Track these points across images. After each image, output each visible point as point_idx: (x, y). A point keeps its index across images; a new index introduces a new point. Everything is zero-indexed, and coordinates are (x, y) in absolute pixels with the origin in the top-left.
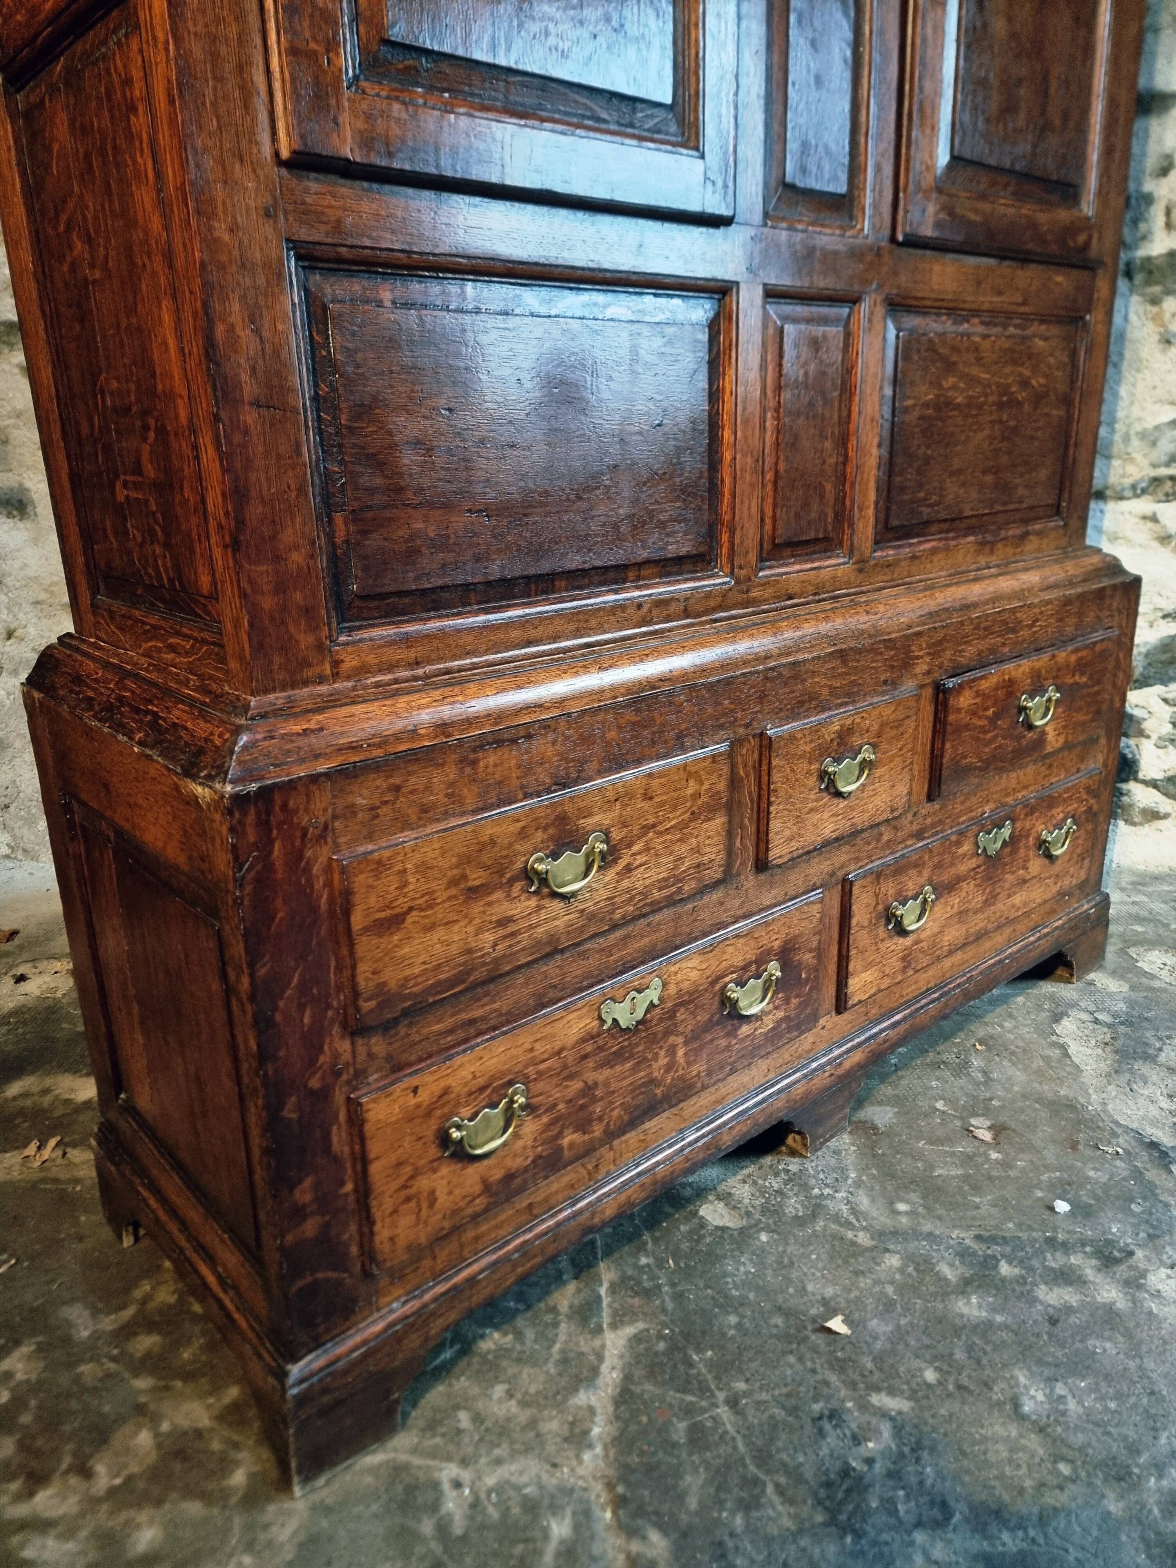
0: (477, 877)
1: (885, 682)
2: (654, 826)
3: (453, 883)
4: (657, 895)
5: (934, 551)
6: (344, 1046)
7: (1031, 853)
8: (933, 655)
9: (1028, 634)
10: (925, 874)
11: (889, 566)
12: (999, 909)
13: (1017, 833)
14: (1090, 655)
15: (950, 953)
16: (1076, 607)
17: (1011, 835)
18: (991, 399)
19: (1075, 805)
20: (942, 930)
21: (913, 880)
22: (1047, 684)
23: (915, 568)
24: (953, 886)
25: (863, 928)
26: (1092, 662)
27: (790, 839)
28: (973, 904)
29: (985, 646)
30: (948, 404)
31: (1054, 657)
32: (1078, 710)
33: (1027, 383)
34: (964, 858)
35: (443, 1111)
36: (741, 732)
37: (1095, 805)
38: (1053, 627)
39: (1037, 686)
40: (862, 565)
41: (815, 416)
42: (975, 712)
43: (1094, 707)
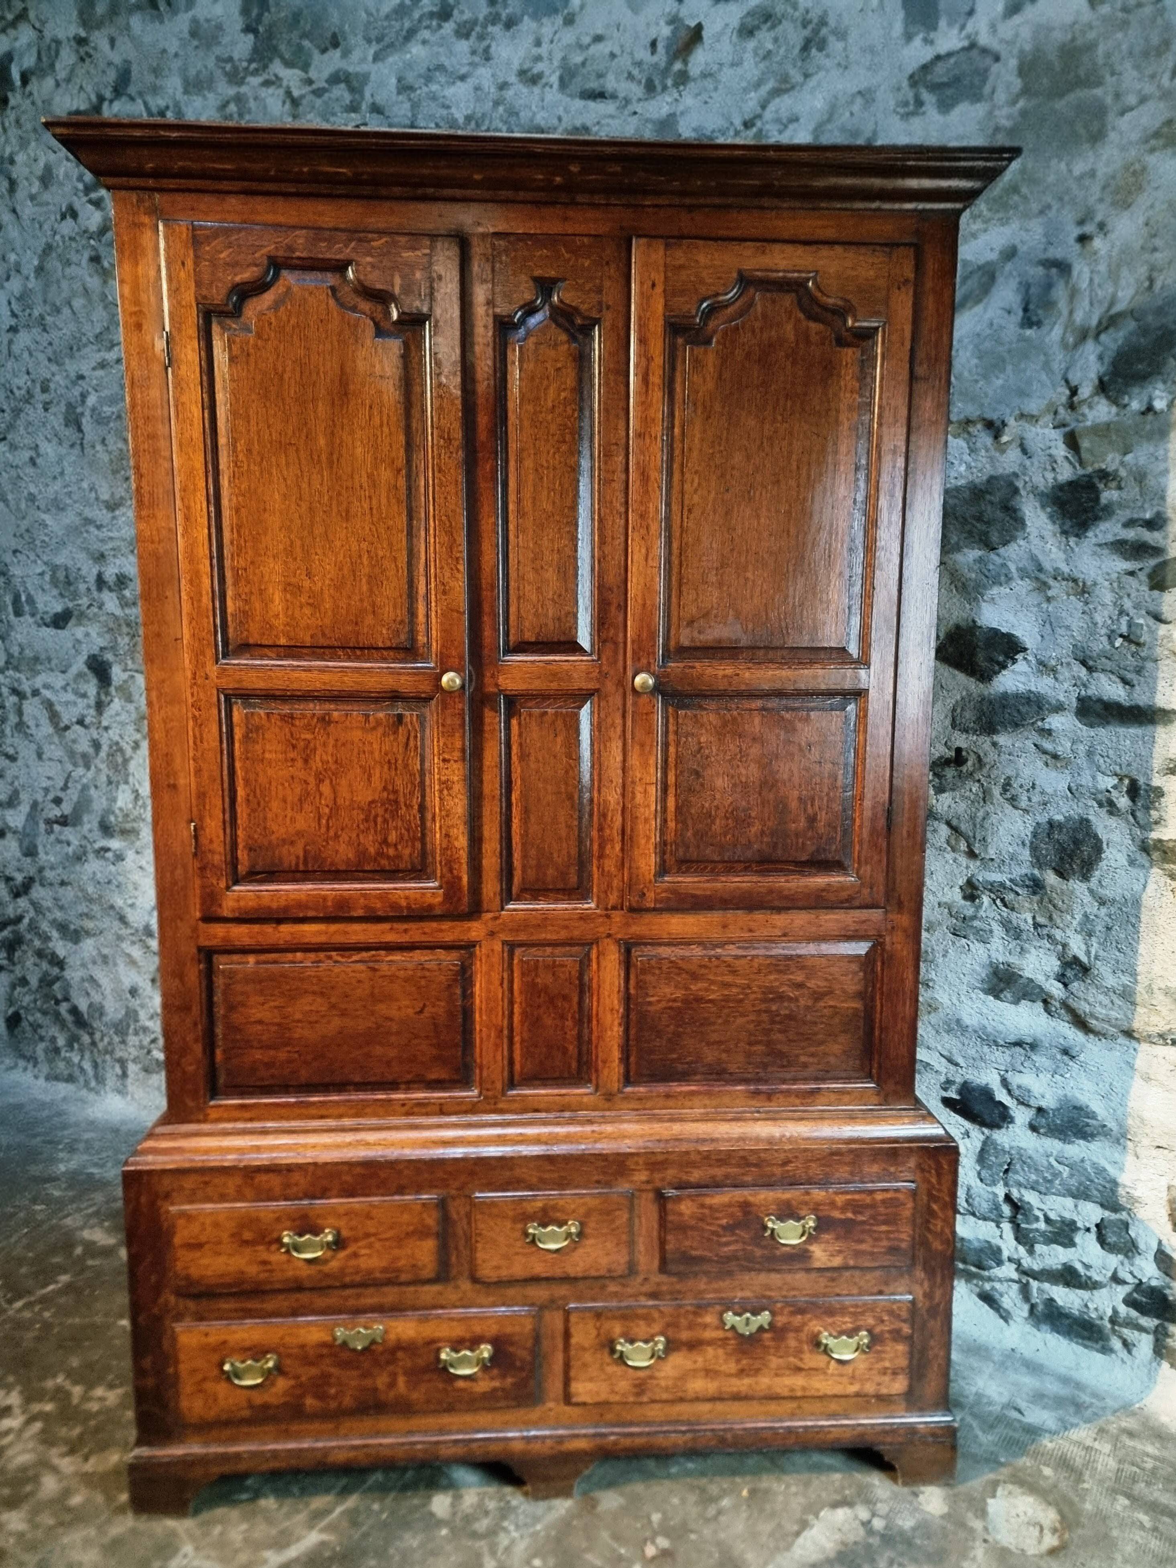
0: (247, 1235)
1: (598, 1182)
2: (374, 1235)
3: (233, 1235)
4: (378, 1275)
5: (692, 1093)
6: (172, 1299)
7: (805, 1347)
8: (652, 1171)
9: (778, 1171)
10: (656, 1327)
11: (640, 1099)
12: (764, 1382)
13: (779, 1324)
14: (868, 1200)
15: (697, 1399)
16: (847, 1159)
17: (770, 1324)
18: (753, 996)
19: (871, 1321)
20: (683, 1377)
21: (641, 1328)
22: (802, 1213)
23: (671, 1103)
24: (693, 1346)
25: (584, 1349)
26: (873, 1206)
27: (498, 1268)
28: (723, 1368)
29: (719, 1172)
30: (699, 1000)
31: (808, 1193)
32: (861, 1241)
33: (800, 986)
34: (705, 1326)
35: (222, 1351)
36: (453, 1192)
37: (906, 1329)
38: (816, 1170)
39: (787, 1212)
40: (609, 1097)
41: (555, 1007)
42: (702, 1219)
43: (886, 1243)
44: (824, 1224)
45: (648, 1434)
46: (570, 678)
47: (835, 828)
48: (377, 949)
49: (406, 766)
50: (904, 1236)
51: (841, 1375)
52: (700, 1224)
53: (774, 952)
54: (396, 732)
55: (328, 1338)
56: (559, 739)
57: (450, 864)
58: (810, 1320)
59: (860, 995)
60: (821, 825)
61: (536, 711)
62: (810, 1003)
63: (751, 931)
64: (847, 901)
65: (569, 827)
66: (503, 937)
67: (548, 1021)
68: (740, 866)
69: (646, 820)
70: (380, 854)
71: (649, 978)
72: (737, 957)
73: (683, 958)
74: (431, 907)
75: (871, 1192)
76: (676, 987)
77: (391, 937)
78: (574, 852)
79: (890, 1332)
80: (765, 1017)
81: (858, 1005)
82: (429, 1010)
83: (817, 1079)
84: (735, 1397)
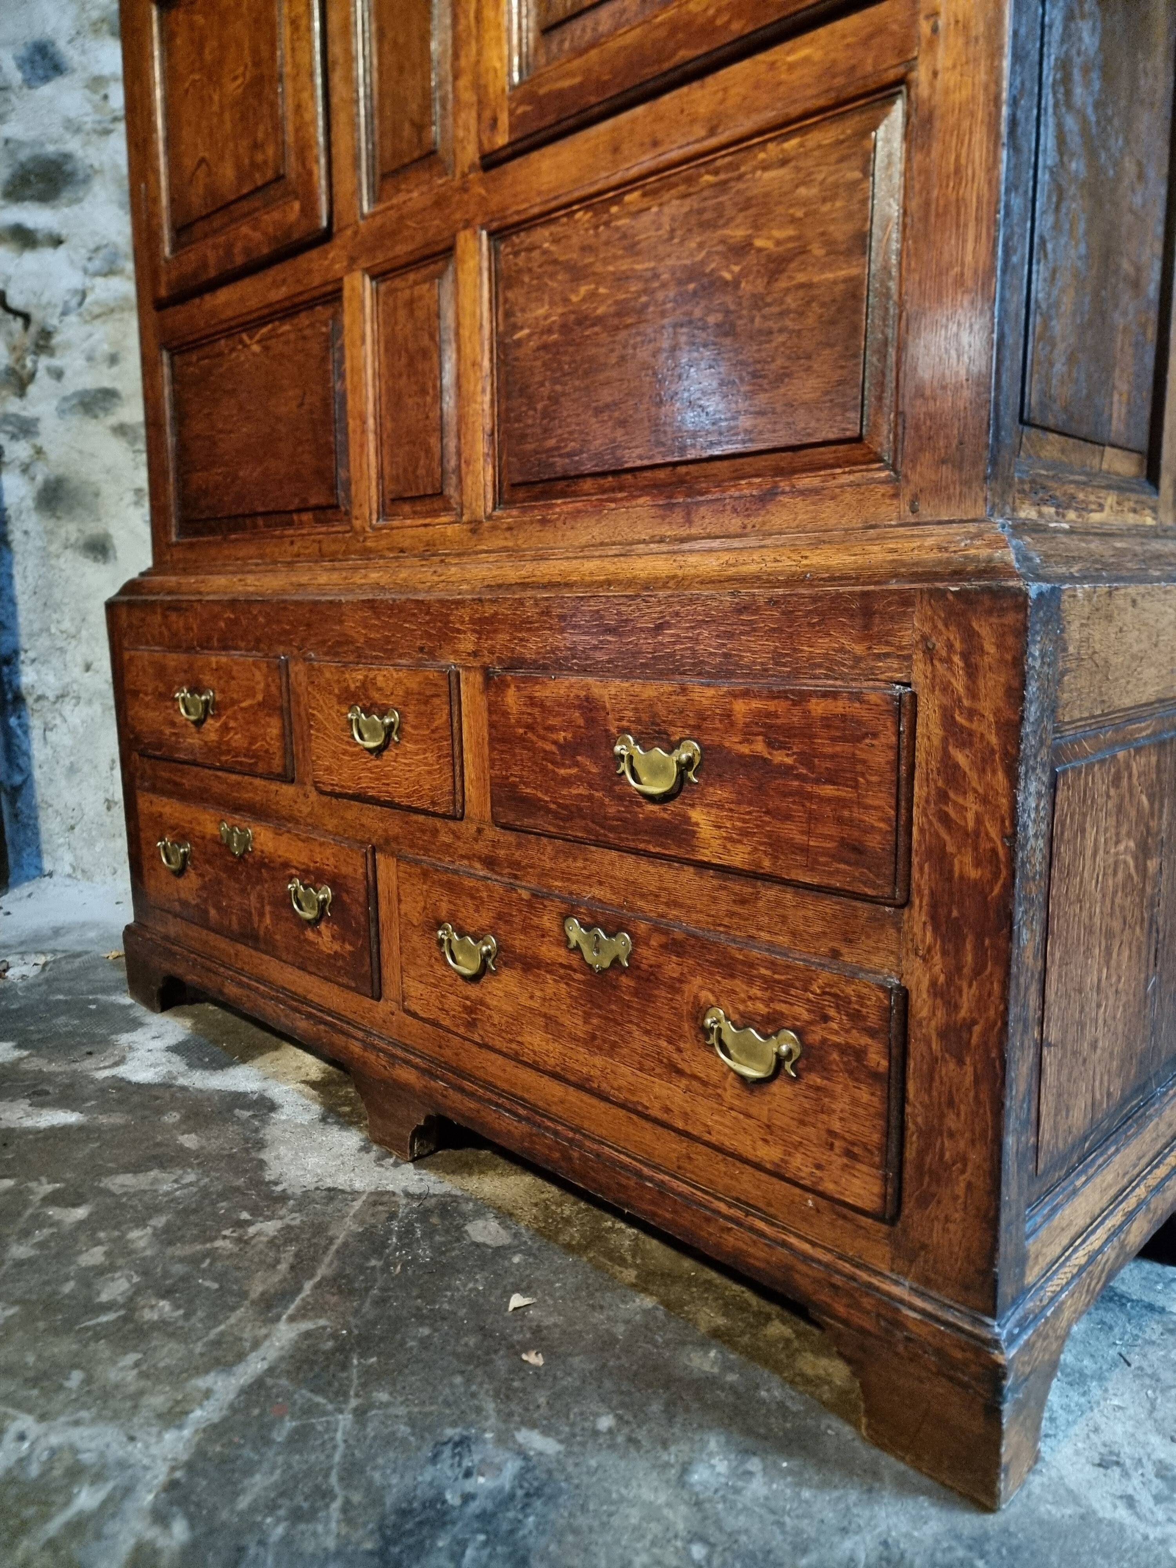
2: (237, 702)
4: (243, 758)
7: (685, 1028)
8: (480, 635)
9: (646, 643)
10: (484, 917)
11: (509, 530)
12: (623, 1074)
13: (645, 966)
14: (799, 718)
15: (538, 1067)
17: (632, 960)
19: (801, 1010)
20: (518, 1017)
21: (469, 913)
22: (675, 731)
23: (548, 531)
24: (529, 965)
25: (414, 927)
26: (805, 732)
27: (330, 770)
28: (568, 1022)
29: (563, 641)
30: (583, 320)
31: (684, 690)
34: (543, 934)
35: (161, 827)
36: (295, 652)
38: (709, 644)
40: (474, 527)
41: (416, 372)
42: (530, 727)
43: (831, 829)
44: (710, 760)
48: (271, 317)
50: (871, 819)
51: (745, 1110)
52: (530, 735)
55: (215, 833)
58: (693, 973)
66: (363, 263)
67: (410, 399)
70: (252, 164)
71: (517, 293)
72: (638, 212)
73: (560, 239)
75: (803, 697)
77: (275, 297)
79: (843, 1049)
82: (308, 401)
84: (582, 1086)
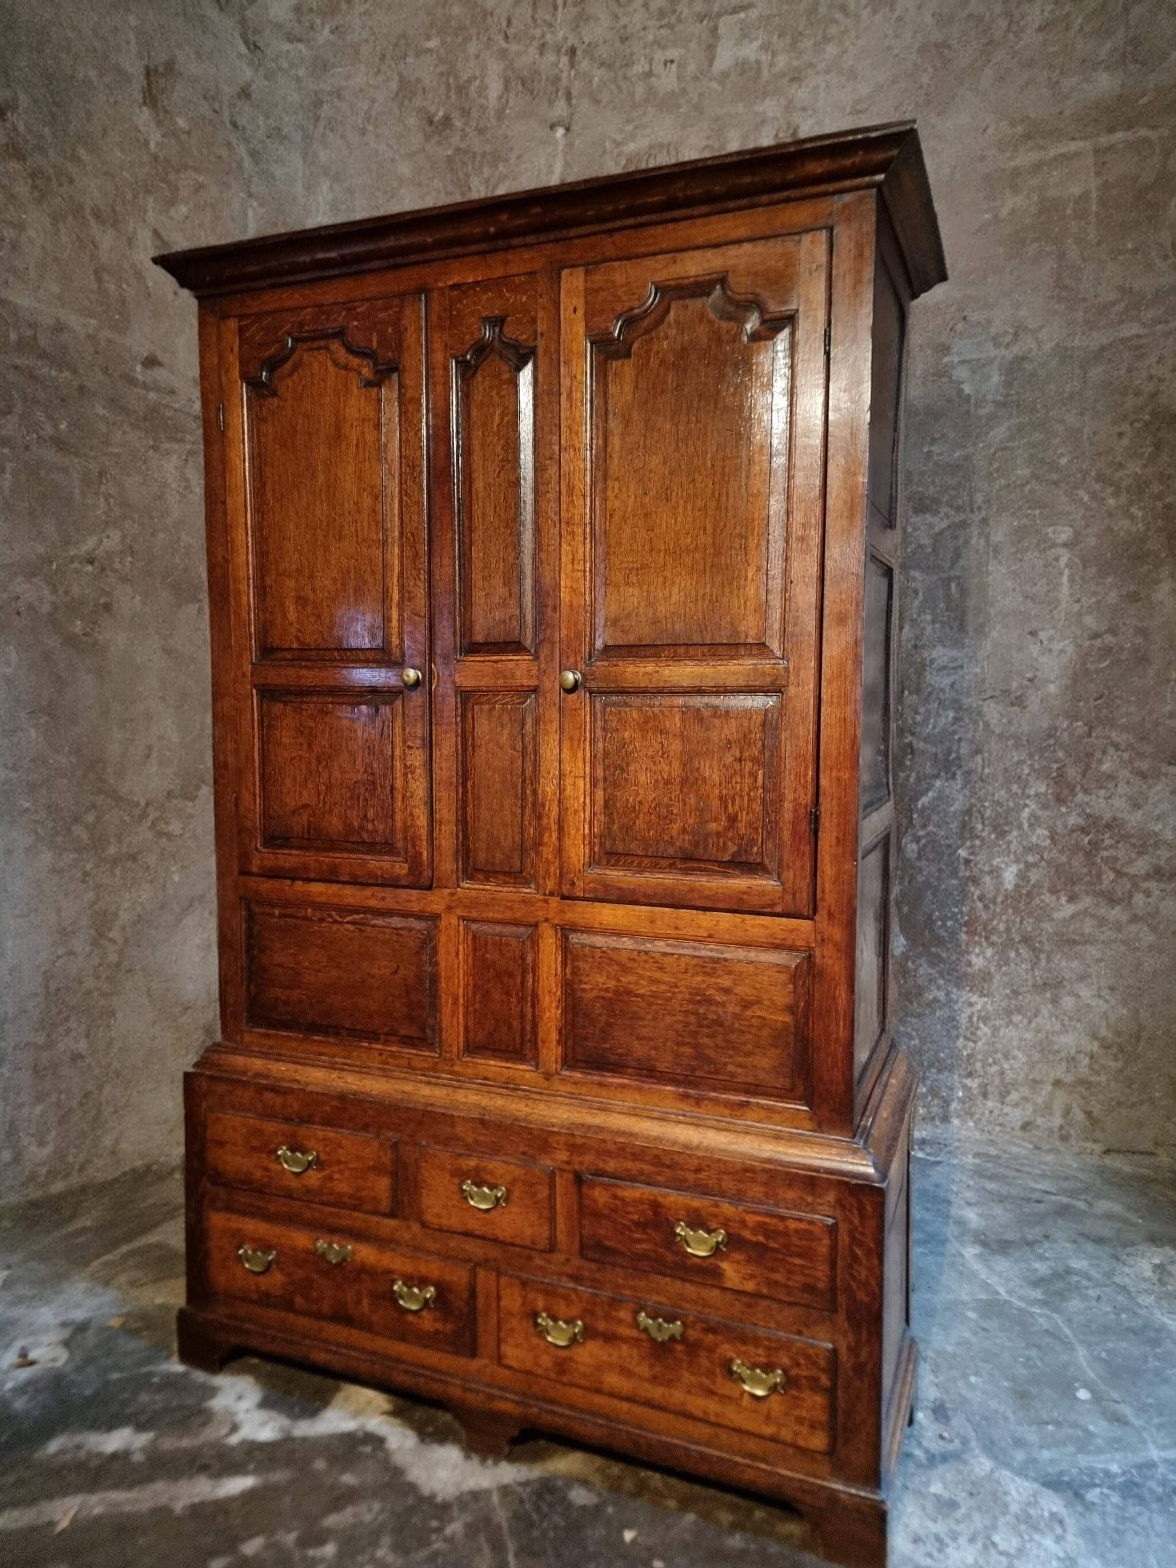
1: (524, 1153)
2: (344, 1163)
3: (245, 1140)
4: (346, 1200)
7: (718, 1370)
8: (572, 1153)
9: (691, 1177)
10: (574, 1311)
11: (575, 1083)
12: (677, 1397)
13: (691, 1339)
14: (781, 1227)
15: (612, 1395)
16: (763, 1178)
17: (683, 1335)
18: (679, 996)
19: (786, 1361)
20: (599, 1368)
21: (561, 1308)
22: (713, 1225)
23: (604, 1092)
24: (610, 1338)
25: (513, 1315)
26: (786, 1234)
27: (439, 1216)
28: (637, 1369)
29: (634, 1166)
30: (629, 993)
31: (717, 1206)
32: (772, 1270)
33: (727, 991)
34: (620, 1322)
35: (239, 1238)
36: (405, 1138)
37: (825, 1380)
38: (728, 1184)
39: (697, 1222)
40: (548, 1076)
41: (502, 983)
42: (614, 1210)
43: (800, 1278)
44: (734, 1242)
45: (568, 1417)
46: (513, 676)
47: (756, 829)
48: (365, 913)
49: (381, 752)
50: (819, 1274)
51: (755, 1411)
52: (614, 1216)
53: (703, 953)
54: (374, 721)
55: (310, 1246)
56: (506, 732)
57: (414, 840)
58: (723, 1343)
59: (791, 1009)
60: (741, 826)
61: (486, 707)
62: (737, 1010)
63: (677, 928)
64: (770, 906)
65: (513, 814)
66: (459, 912)
67: (496, 996)
68: (664, 863)
69: (576, 812)
70: (361, 828)
71: (581, 964)
72: (665, 954)
73: (614, 949)
74: (398, 877)
75: (783, 1218)
76: (608, 977)
77: (372, 903)
78: (517, 838)
79: (807, 1378)
80: (692, 1019)
81: (787, 1018)
82: (401, 972)
83: (747, 1092)
84: (649, 1404)
